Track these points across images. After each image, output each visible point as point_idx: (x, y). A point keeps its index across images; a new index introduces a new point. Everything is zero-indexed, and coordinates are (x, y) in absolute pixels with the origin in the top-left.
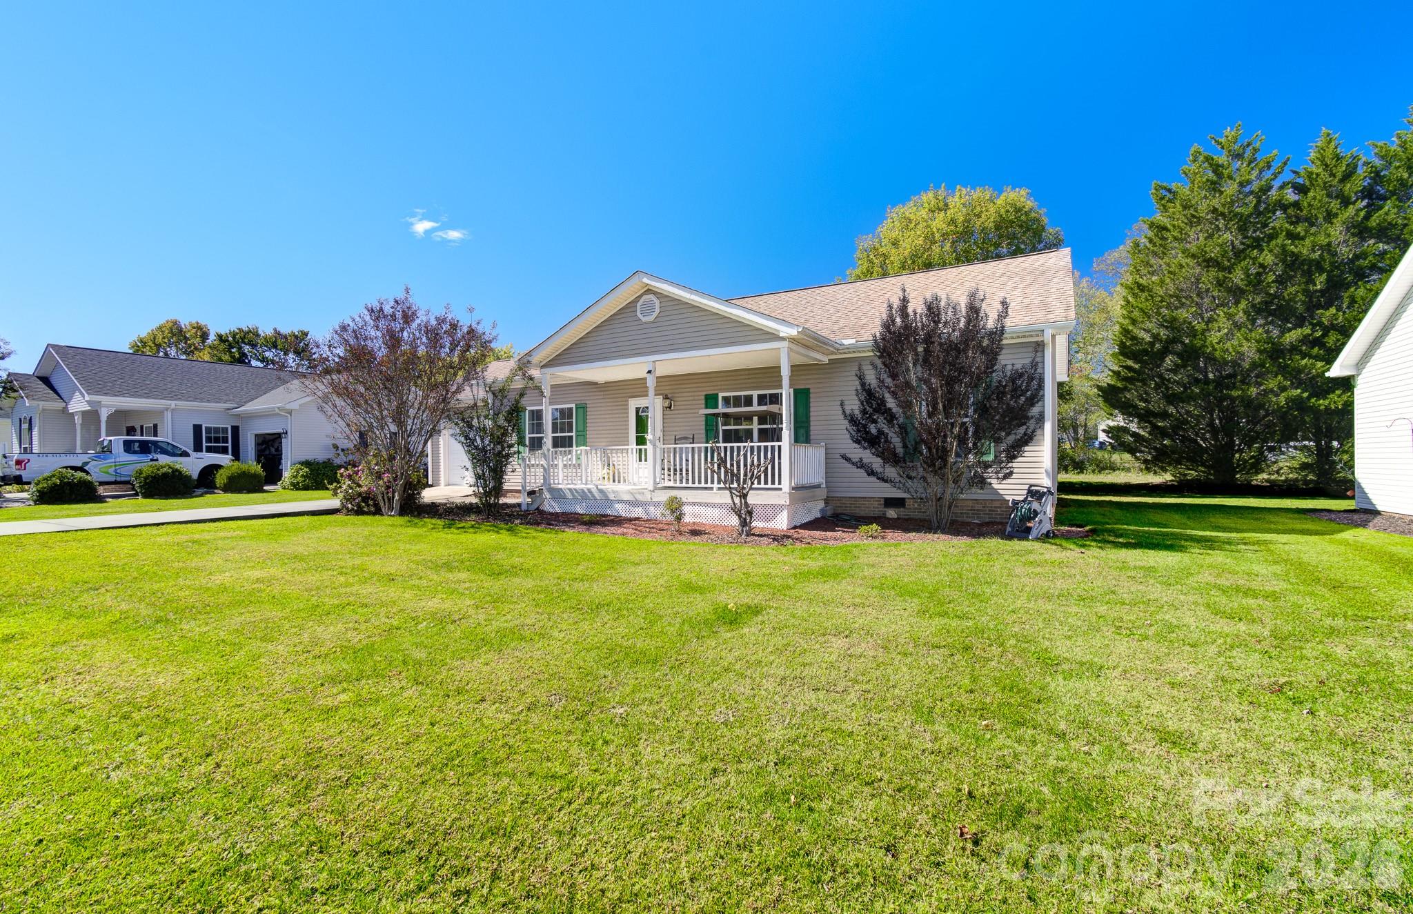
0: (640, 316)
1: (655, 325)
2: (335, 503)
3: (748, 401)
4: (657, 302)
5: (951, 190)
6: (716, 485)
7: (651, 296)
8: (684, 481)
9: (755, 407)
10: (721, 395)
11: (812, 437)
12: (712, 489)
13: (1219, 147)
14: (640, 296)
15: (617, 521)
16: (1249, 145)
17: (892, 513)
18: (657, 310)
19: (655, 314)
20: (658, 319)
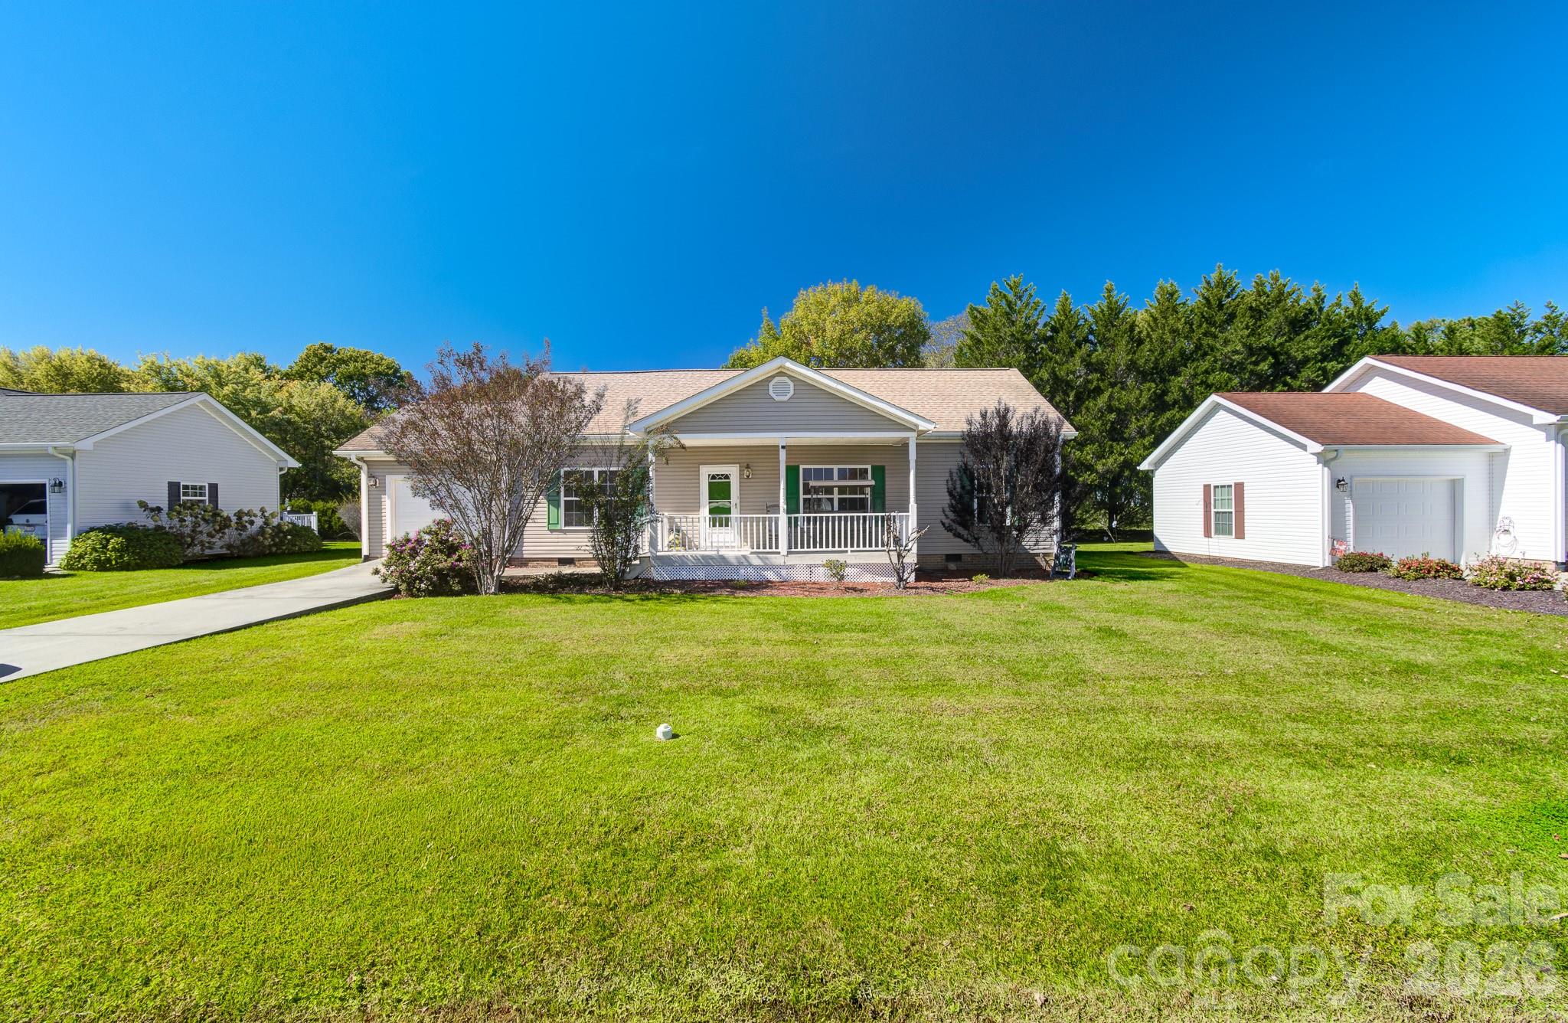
0: (774, 396)
1: (788, 405)
3: (829, 474)
4: (792, 384)
5: (863, 287)
6: (849, 549)
7: (785, 379)
8: (818, 545)
9: (836, 482)
10: (802, 467)
11: (887, 506)
12: (847, 551)
13: (1008, 288)
14: (773, 377)
16: (1026, 290)
17: (952, 566)
18: (792, 392)
19: (789, 396)
20: (791, 400)
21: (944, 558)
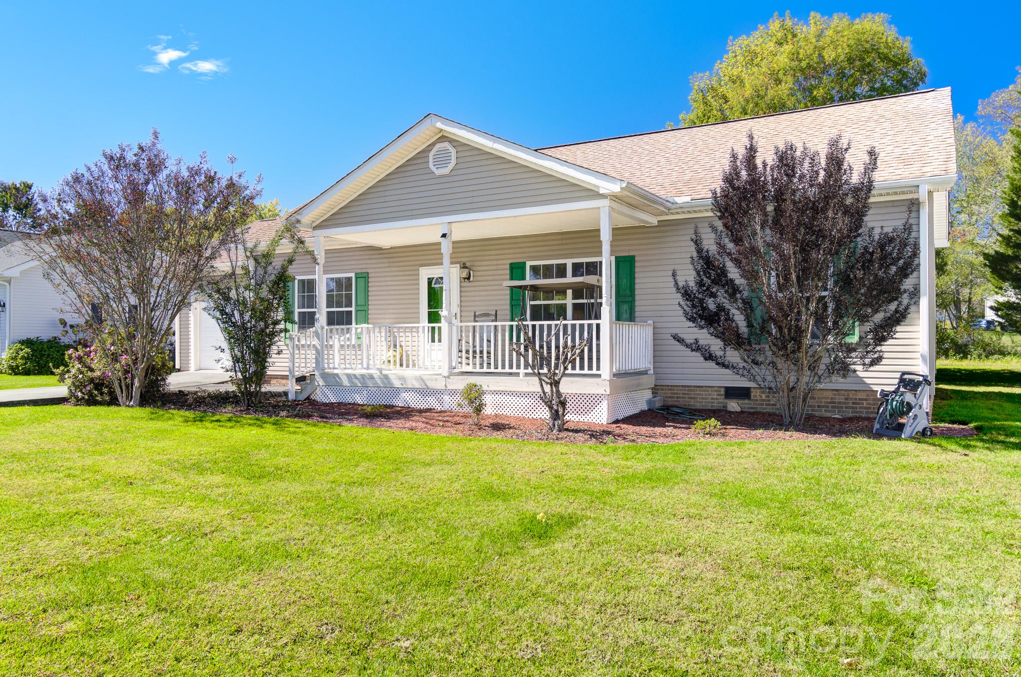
0: (433, 169)
1: (451, 179)
2: (62, 391)
3: (561, 271)
4: (453, 151)
6: (522, 371)
7: (446, 145)
8: (485, 365)
9: (570, 279)
10: (529, 264)
11: (637, 314)
12: (518, 374)
14: (433, 145)
15: (406, 413)
17: (734, 406)
18: (453, 162)
19: (451, 166)
20: (454, 173)
21: (723, 391)
